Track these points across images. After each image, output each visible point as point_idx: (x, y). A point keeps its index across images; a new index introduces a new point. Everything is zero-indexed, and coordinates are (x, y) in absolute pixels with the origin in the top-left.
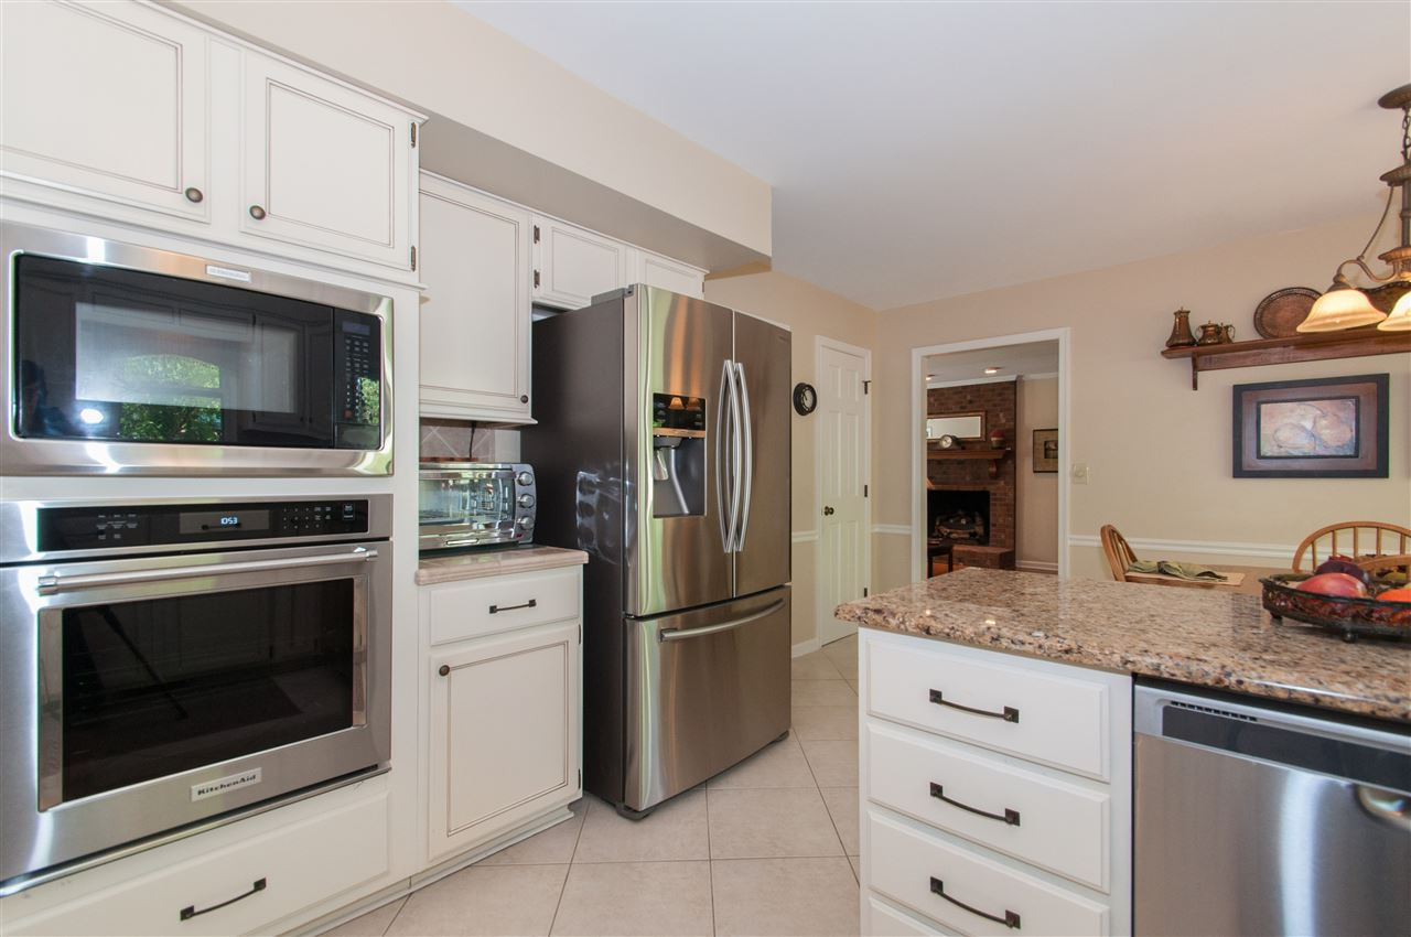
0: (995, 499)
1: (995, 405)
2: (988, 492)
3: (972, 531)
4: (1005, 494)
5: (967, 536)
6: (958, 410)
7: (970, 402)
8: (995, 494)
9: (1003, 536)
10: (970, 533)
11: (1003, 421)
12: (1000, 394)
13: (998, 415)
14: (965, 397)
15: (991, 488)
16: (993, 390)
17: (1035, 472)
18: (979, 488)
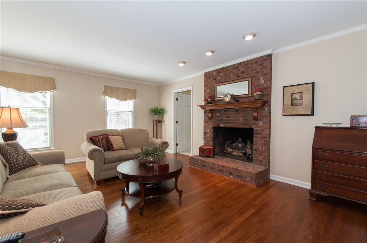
0: (257, 134)
1: (258, 72)
2: (253, 129)
3: (244, 152)
4: (264, 131)
5: (242, 154)
6: (235, 78)
7: (243, 72)
8: (257, 130)
9: (261, 158)
10: (243, 153)
11: (263, 82)
12: (261, 65)
13: (259, 79)
14: (240, 70)
15: (254, 127)
16: (256, 63)
17: (284, 115)
18: (247, 126)
